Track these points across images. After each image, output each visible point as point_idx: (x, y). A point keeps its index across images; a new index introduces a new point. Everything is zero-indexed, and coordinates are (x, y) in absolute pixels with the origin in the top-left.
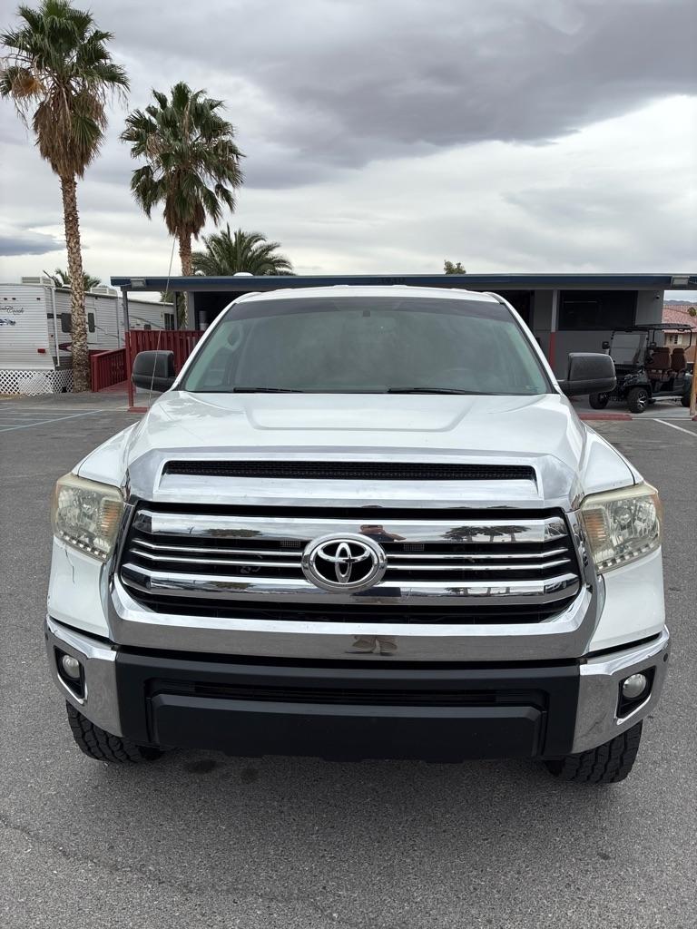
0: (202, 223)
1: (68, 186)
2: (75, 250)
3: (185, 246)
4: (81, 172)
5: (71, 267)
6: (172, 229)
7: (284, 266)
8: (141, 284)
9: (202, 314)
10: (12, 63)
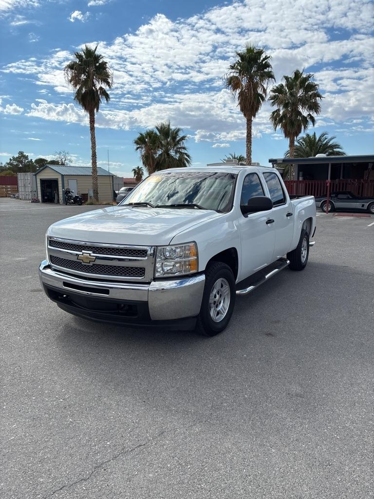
0: (300, 132)
1: (249, 123)
2: (249, 148)
3: (292, 142)
4: (254, 116)
5: (247, 155)
6: (286, 136)
7: (338, 148)
8: (281, 162)
9: (301, 173)
10: (232, 75)
